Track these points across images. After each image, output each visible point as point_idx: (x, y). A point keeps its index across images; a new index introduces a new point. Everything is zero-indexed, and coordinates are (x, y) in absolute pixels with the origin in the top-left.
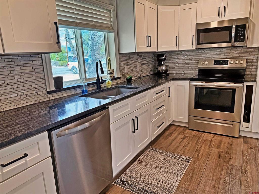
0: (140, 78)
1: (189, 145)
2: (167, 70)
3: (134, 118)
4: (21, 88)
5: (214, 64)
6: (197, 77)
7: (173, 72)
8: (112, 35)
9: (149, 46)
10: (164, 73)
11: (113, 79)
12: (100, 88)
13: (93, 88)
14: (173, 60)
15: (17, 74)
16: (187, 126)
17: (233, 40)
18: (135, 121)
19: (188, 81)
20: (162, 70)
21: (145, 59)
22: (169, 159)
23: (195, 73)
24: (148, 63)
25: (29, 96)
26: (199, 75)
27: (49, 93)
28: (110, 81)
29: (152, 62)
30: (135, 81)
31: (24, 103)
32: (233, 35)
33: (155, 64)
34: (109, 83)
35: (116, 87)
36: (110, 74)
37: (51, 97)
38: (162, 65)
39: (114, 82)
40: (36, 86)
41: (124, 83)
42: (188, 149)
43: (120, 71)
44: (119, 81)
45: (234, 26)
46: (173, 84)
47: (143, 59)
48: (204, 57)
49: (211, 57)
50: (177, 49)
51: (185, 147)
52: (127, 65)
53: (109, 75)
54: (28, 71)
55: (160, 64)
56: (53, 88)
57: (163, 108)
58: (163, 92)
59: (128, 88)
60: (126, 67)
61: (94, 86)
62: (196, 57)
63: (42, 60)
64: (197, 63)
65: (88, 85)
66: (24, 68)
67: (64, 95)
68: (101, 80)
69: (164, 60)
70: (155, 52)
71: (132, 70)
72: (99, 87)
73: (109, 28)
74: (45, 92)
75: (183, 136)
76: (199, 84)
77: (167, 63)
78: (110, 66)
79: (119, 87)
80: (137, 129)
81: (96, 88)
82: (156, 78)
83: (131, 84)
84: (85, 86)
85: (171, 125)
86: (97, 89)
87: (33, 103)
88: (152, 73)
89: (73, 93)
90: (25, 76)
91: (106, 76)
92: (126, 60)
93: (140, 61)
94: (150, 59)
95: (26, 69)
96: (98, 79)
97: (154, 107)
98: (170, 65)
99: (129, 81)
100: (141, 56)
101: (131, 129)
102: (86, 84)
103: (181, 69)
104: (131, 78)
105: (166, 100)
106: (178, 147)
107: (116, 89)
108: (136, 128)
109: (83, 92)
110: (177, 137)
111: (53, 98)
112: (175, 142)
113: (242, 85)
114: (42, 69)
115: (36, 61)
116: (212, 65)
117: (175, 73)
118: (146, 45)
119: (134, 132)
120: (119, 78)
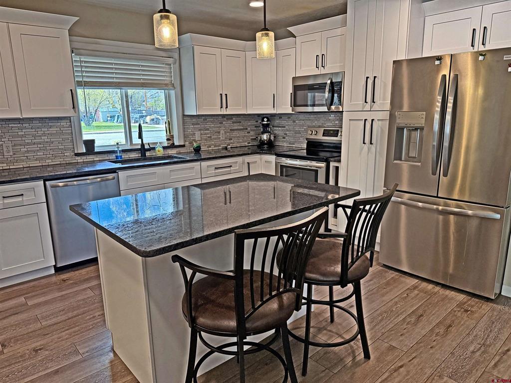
0: (226, 148)
2: (270, 141)
4: (48, 148)
5: (323, 135)
9: (224, 107)
11: (172, 147)
12: (145, 156)
15: (44, 135)
17: (328, 102)
19: (275, 157)
20: (263, 140)
21: (240, 122)
24: (245, 129)
25: (56, 156)
27: (77, 155)
28: (161, 149)
31: (49, 162)
34: (159, 151)
35: (168, 157)
36: (168, 140)
37: (80, 159)
39: (175, 151)
40: (63, 147)
41: (192, 153)
43: (186, 137)
44: (182, 150)
45: (329, 84)
46: (261, 160)
50: (274, 112)
52: (200, 130)
54: (55, 132)
55: (266, 131)
56: (83, 151)
58: (231, 168)
60: (198, 134)
63: (70, 122)
66: (51, 129)
67: (95, 159)
71: (210, 137)
72: (143, 155)
73: (166, 85)
74: (73, 154)
78: (168, 130)
79: (172, 157)
84: (120, 151)
87: (59, 163)
88: (255, 143)
89: (107, 158)
90: (52, 137)
93: (229, 125)
95: (54, 130)
96: (143, 145)
99: (197, 151)
100: (231, 119)
104: (199, 147)
109: (117, 157)
111: (82, 161)
113: (323, 165)
114: (70, 131)
115: (63, 123)
116: (320, 137)
118: (220, 106)
120: (183, 146)
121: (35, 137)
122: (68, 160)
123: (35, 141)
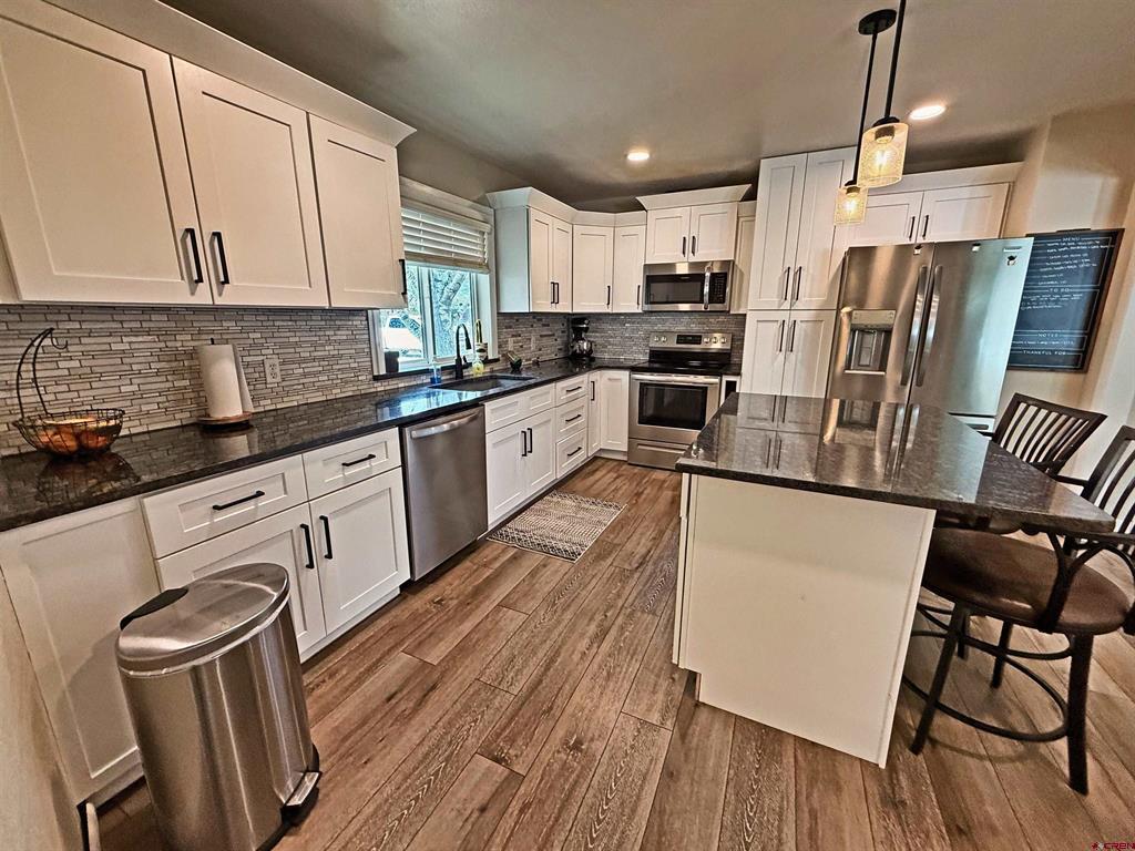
0: (537, 363)
1: (624, 488)
2: (591, 351)
3: (526, 430)
4: (334, 367)
5: (678, 343)
6: (647, 365)
7: (605, 356)
8: (485, 280)
9: (555, 301)
10: (585, 355)
11: (486, 362)
12: (462, 377)
13: (448, 377)
14: (603, 331)
15: (329, 342)
16: (625, 458)
17: (706, 298)
18: (527, 435)
19: (627, 373)
20: (582, 351)
21: (548, 325)
22: (587, 506)
23: (643, 358)
24: (553, 335)
25: (345, 382)
26: (650, 361)
27: (377, 378)
28: (481, 366)
29: (563, 332)
30: (528, 369)
31: (337, 393)
32: (706, 289)
33: (568, 336)
34: (478, 369)
35: (491, 377)
36: (480, 351)
37: (380, 387)
38: (583, 339)
39: (488, 369)
40: (356, 365)
41: (505, 370)
42: (620, 492)
43: (500, 347)
44: (496, 367)
45: (708, 274)
46: (602, 378)
47: (544, 325)
48: (660, 327)
49: (672, 329)
50: (609, 311)
51: (616, 490)
52: (513, 336)
53: (478, 354)
54: (345, 337)
55: (579, 338)
56: (383, 372)
57: (580, 421)
58: (580, 390)
59: (514, 379)
60: (511, 340)
61: (450, 373)
62: (646, 327)
63: (367, 319)
64: (647, 339)
65: (443, 369)
66: (339, 333)
67: (400, 385)
68: (463, 362)
69: (586, 330)
70: (569, 314)
71: (521, 347)
72: (459, 375)
73: (480, 265)
74: (371, 377)
75: (615, 475)
76: (647, 377)
77: (592, 336)
78: (480, 336)
79: (497, 378)
80: (531, 452)
81: (454, 376)
82: (571, 364)
83: (520, 373)
84: (438, 370)
85: (595, 458)
86: (457, 378)
87: (351, 394)
88: (560, 355)
89: (415, 383)
90: (340, 347)
91: (472, 356)
92: (510, 327)
93: (539, 329)
94: (558, 327)
95: (343, 334)
96: (459, 360)
97: (562, 416)
98: (599, 341)
99: (516, 367)
100: (541, 320)
101: (520, 451)
102: (439, 367)
103: (618, 349)
104: (520, 361)
105: (586, 406)
106: (605, 490)
107: (492, 379)
108: (529, 449)
109: (433, 380)
110: (603, 476)
111: (382, 389)
112: (600, 482)
113: (717, 380)
114: (367, 336)
115: (358, 322)
116: (672, 344)
117: (607, 356)
118: (551, 300)
119: (525, 455)
120: (496, 360)
121: (315, 345)
122: (365, 389)
123: (316, 354)
